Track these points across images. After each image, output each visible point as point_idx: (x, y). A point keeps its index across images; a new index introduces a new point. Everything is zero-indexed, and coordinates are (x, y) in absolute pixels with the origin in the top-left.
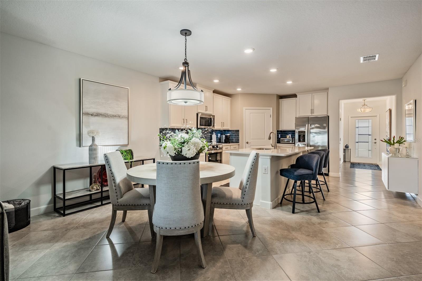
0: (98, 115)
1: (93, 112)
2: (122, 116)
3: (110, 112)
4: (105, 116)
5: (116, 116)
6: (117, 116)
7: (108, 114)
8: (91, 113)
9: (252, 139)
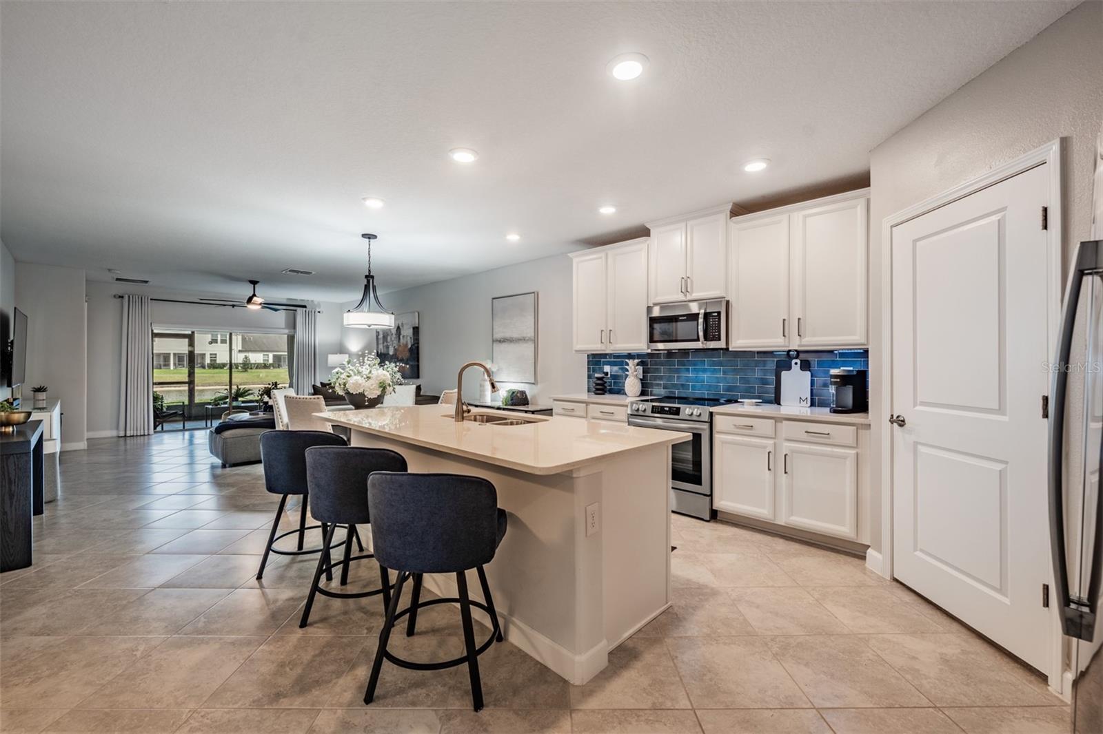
1: (500, 338)
2: (527, 338)
3: (515, 335)
5: (521, 340)
6: (522, 338)
7: (512, 340)
9: (921, 404)
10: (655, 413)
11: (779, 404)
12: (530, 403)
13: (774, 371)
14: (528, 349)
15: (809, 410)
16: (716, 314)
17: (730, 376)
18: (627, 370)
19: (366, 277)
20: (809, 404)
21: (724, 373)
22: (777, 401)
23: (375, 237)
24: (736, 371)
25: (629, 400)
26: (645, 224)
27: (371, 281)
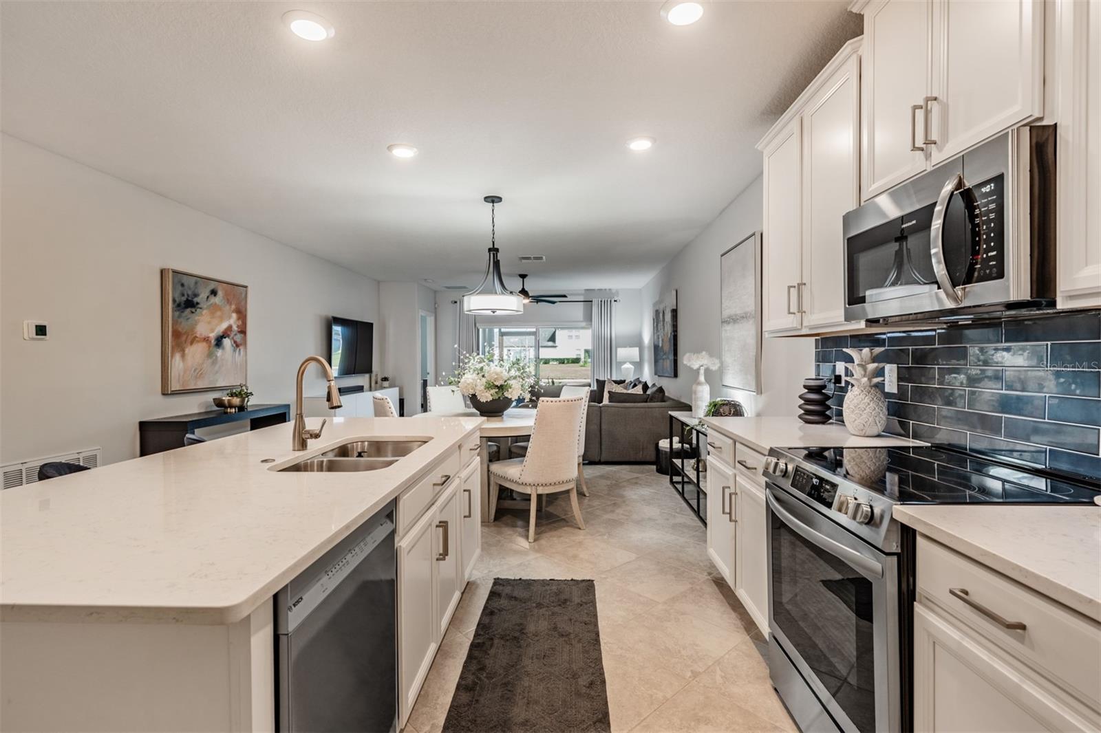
0: (730, 320)
1: (727, 317)
2: (749, 314)
4: (735, 320)
5: (743, 317)
8: (726, 320)
14: (749, 333)
16: (993, 186)
19: (490, 250)
23: (500, 199)
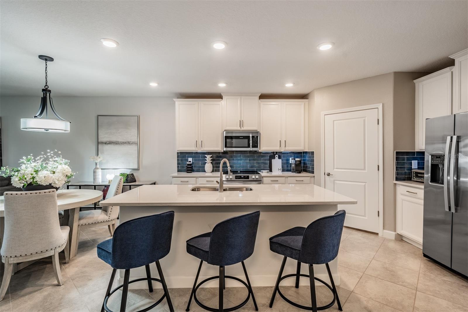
0: (110, 143)
1: (106, 141)
2: (132, 142)
3: (120, 140)
4: (116, 143)
5: (125, 143)
6: (127, 142)
7: (118, 142)
8: (105, 142)
9: (337, 168)
10: (237, 179)
11: (272, 171)
12: (137, 181)
13: (269, 159)
14: (134, 148)
15: (281, 173)
16: (256, 137)
17: (252, 162)
18: (206, 160)
20: (281, 171)
21: (249, 160)
22: (271, 170)
23: (52, 59)
24: (254, 160)
25: (207, 174)
26: (221, 93)
27: (48, 94)
